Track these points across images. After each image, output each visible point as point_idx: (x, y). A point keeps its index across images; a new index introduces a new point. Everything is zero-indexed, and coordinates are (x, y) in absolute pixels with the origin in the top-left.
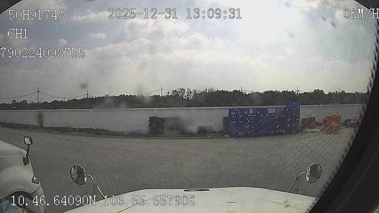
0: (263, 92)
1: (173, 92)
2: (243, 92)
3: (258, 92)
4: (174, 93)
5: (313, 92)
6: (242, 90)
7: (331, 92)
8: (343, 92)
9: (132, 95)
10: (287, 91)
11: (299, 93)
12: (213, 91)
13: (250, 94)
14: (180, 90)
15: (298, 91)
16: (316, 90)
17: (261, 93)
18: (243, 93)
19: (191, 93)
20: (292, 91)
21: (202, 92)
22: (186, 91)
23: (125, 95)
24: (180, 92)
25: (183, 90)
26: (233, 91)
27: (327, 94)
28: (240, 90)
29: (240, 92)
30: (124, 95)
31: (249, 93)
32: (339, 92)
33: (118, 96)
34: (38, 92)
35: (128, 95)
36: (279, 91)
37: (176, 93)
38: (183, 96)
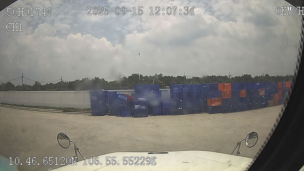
7: (257, 76)
8: (267, 75)
10: (221, 76)
13: (191, 78)
15: (230, 75)
16: (244, 75)
20: (225, 76)
26: (177, 76)
27: (254, 77)
29: (183, 77)
32: (264, 76)
34: (22, 77)
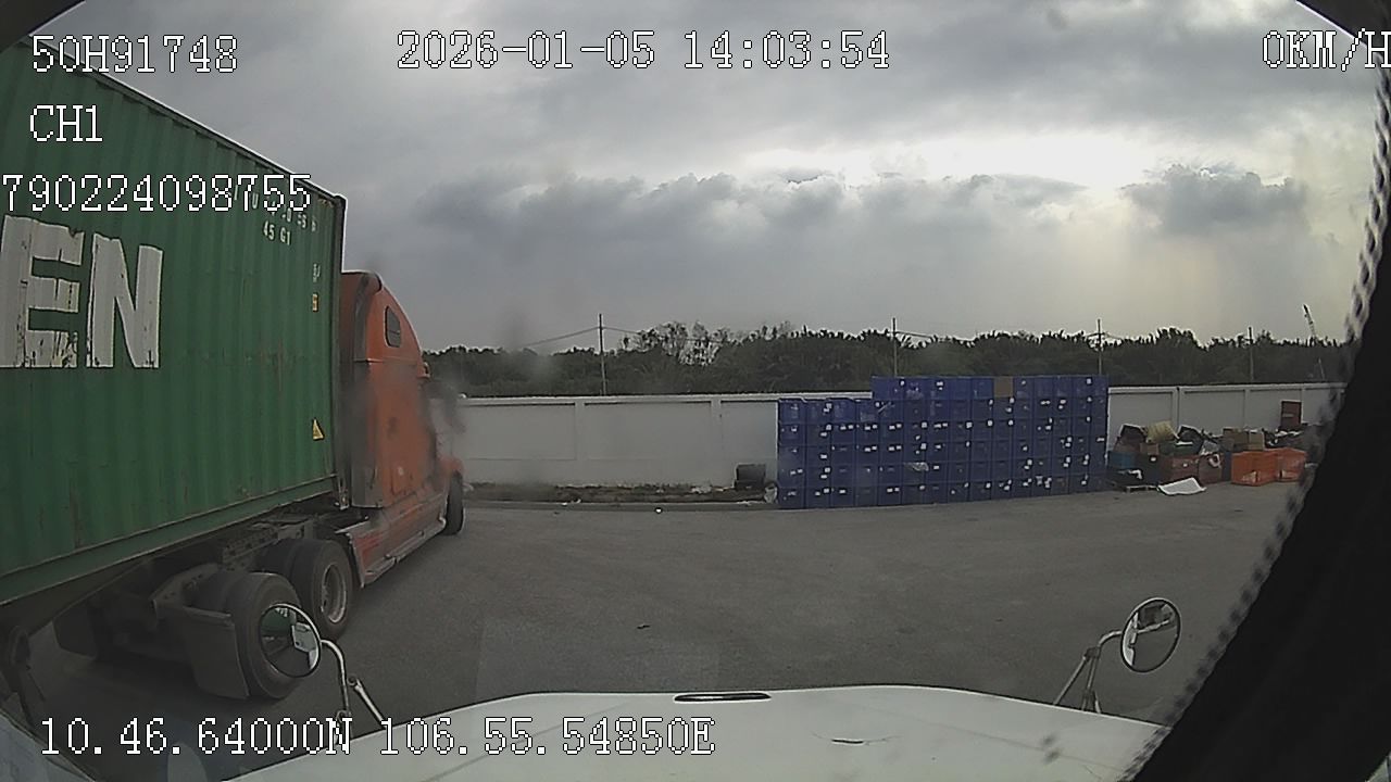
0: (973, 339)
1: (644, 338)
2: (900, 340)
3: (954, 339)
4: (648, 341)
5: (1154, 339)
6: (895, 333)
7: (1221, 341)
8: (1265, 339)
9: (489, 348)
10: (1060, 336)
11: (1103, 342)
12: (789, 335)
13: (924, 345)
14: (669, 330)
15: (1100, 335)
16: (1165, 331)
17: (965, 342)
18: (899, 343)
19: (707, 340)
20: (1079, 336)
21: (747, 339)
22: (690, 335)
23: (468, 349)
24: (667, 338)
25: (677, 331)
26: (864, 334)
27: (1207, 346)
28: (886, 331)
29: (889, 338)
30: (464, 349)
31: (920, 344)
32: (1251, 340)
33: (441, 353)
35: (476, 350)
36: (1032, 336)
37: (653, 344)
38: (678, 355)
